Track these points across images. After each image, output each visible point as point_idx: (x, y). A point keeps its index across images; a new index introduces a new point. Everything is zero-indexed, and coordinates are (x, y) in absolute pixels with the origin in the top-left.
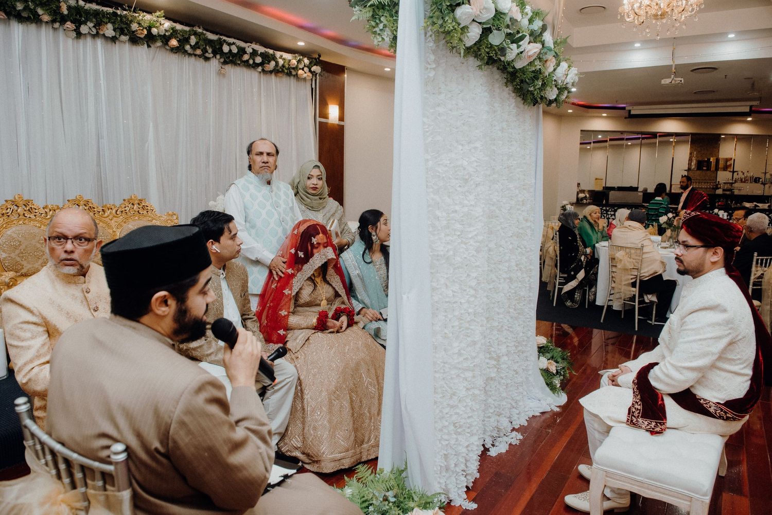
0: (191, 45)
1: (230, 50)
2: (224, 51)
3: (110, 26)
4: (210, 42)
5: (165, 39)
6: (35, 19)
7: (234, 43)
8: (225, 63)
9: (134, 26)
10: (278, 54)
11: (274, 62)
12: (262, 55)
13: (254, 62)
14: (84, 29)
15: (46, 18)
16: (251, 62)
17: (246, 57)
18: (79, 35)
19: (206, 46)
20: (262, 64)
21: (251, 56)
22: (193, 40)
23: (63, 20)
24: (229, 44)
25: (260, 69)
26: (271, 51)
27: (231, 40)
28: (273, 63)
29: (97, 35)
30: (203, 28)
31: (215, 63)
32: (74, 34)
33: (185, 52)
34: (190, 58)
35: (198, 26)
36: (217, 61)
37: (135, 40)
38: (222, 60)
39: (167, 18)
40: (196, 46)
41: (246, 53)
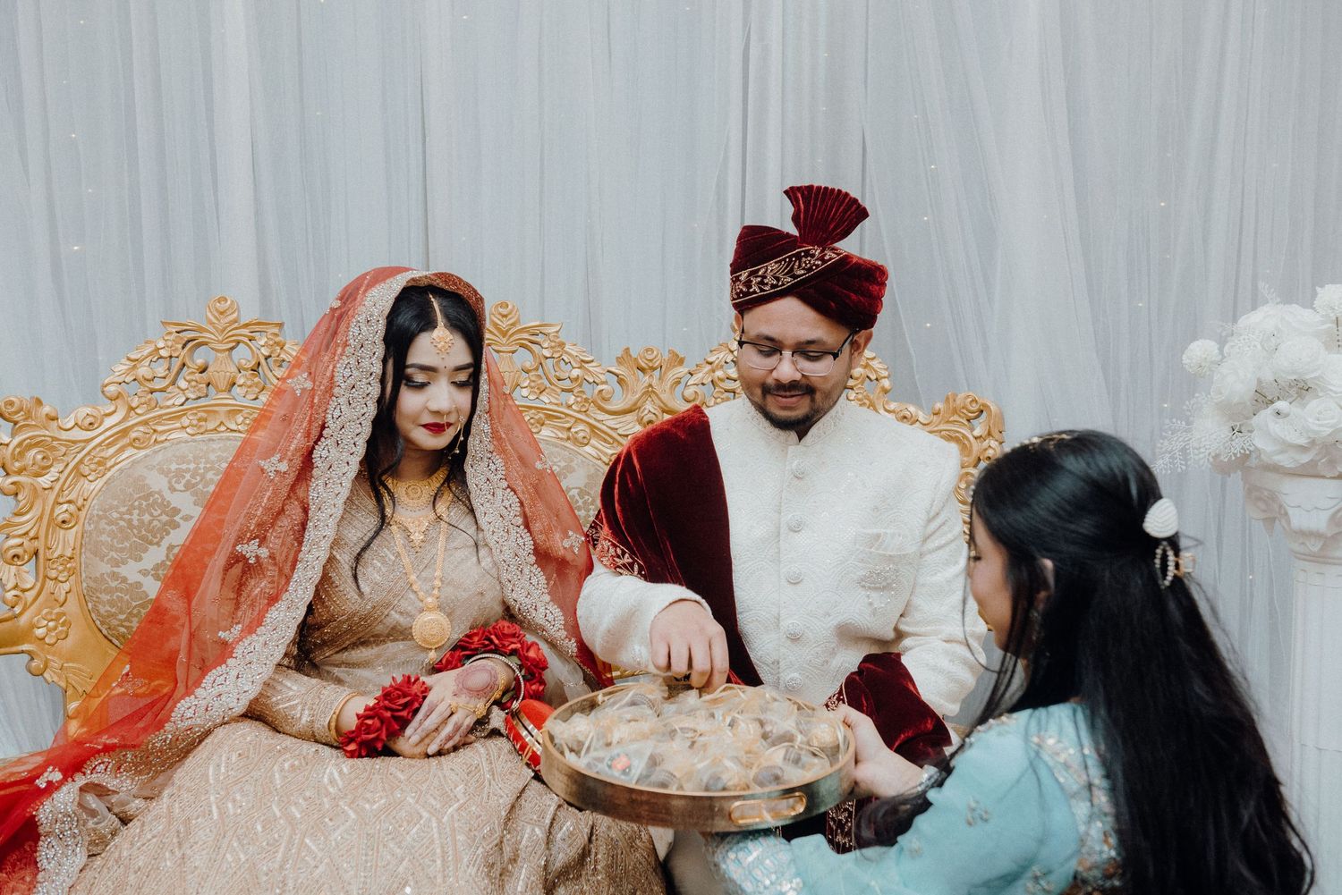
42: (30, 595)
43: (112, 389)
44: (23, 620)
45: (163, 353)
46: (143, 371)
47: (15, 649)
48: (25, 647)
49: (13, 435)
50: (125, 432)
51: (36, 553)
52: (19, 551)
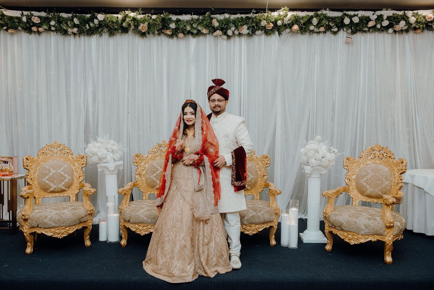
0: (314, 26)
1: (351, 21)
2: (346, 24)
3: (245, 27)
4: (333, 19)
5: (290, 26)
6: (199, 33)
7: (355, 15)
8: (353, 33)
9: (263, 23)
10: (409, 13)
11: (404, 22)
12: (388, 18)
13: (382, 26)
14: (230, 32)
15: (204, 31)
16: (379, 26)
17: (371, 24)
18: (229, 37)
19: (329, 23)
20: (390, 26)
21: (376, 22)
22: (315, 21)
23: (215, 29)
24: (351, 17)
25: (391, 30)
26: (401, 13)
27: (351, 13)
28: (402, 23)
29: (240, 35)
30: (329, 9)
31: (343, 34)
32: (225, 37)
33: (312, 32)
34: (318, 35)
35: (324, 9)
36: (345, 33)
37: (268, 32)
38: (350, 31)
39: (291, 10)
40: (319, 25)
41: (370, 20)
42: (139, 179)
43: (150, 153)
44: (138, 183)
45: (156, 148)
46: (153, 150)
47: (137, 186)
48: (138, 186)
49: (138, 158)
50: (151, 158)
51: (140, 174)
52: (138, 173)
